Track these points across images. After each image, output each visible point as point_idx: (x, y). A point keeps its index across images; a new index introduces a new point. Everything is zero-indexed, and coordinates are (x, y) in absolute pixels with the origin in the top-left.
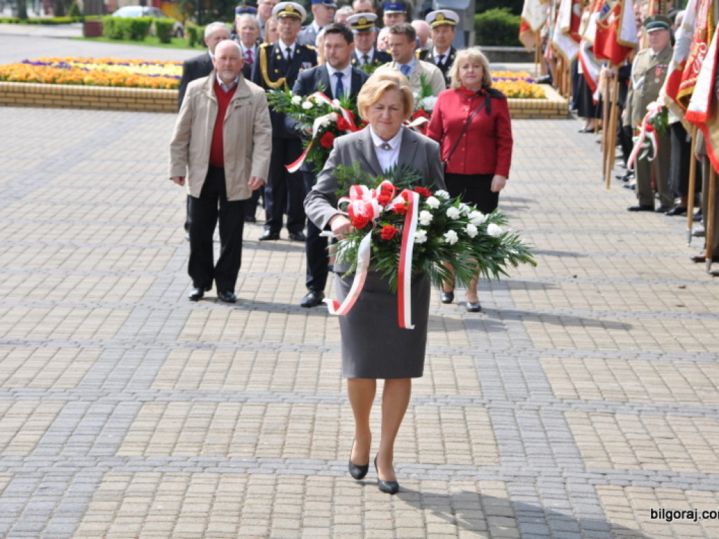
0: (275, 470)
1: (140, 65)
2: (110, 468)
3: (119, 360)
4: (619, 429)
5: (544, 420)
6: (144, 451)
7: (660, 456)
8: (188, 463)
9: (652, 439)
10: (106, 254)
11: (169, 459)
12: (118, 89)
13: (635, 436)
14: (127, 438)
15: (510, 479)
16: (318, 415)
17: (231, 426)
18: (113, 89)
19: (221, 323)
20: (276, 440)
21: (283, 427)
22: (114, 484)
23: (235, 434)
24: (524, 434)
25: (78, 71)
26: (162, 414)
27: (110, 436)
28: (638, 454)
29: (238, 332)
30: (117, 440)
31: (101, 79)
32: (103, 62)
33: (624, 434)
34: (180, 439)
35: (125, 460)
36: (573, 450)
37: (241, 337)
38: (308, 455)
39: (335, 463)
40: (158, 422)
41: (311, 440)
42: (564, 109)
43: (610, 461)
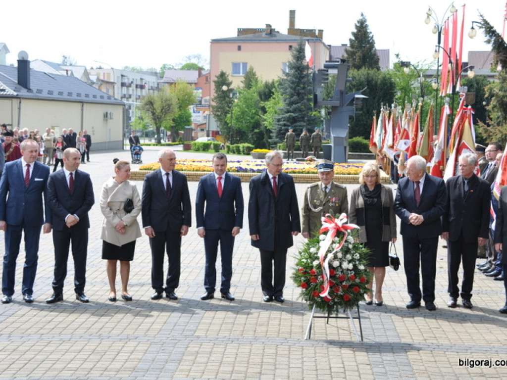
0: (263, 343)
1: (206, 162)
2: (192, 341)
3: (195, 292)
4: (416, 324)
5: (383, 320)
6: (206, 333)
7: (433, 336)
8: (225, 339)
9: (430, 329)
10: (191, 244)
11: (217, 337)
12: (197, 172)
13: (422, 327)
14: (199, 328)
15: (368, 347)
16: (282, 317)
17: (244, 322)
18: (194, 172)
19: (240, 275)
20: (264, 329)
21: (267, 323)
22: (193, 348)
23: (246, 326)
24: (374, 326)
25: (180, 165)
26: (214, 317)
27: (192, 326)
28: (425, 335)
29: (247, 279)
30: (195, 328)
31: (190, 168)
32: (191, 161)
33: (418, 326)
34: (222, 328)
35: (198, 337)
36: (396, 334)
37: (248, 281)
38: (278, 336)
39: (290, 339)
40: (212, 320)
41: (279, 329)
42: (388, 180)
43: (412, 339)
